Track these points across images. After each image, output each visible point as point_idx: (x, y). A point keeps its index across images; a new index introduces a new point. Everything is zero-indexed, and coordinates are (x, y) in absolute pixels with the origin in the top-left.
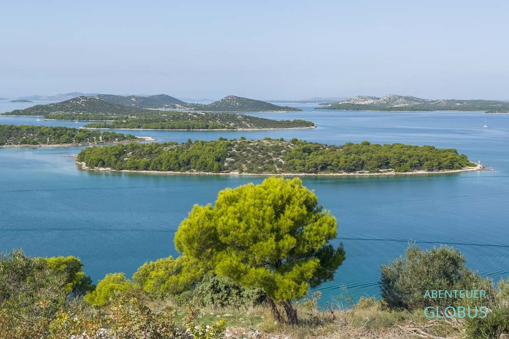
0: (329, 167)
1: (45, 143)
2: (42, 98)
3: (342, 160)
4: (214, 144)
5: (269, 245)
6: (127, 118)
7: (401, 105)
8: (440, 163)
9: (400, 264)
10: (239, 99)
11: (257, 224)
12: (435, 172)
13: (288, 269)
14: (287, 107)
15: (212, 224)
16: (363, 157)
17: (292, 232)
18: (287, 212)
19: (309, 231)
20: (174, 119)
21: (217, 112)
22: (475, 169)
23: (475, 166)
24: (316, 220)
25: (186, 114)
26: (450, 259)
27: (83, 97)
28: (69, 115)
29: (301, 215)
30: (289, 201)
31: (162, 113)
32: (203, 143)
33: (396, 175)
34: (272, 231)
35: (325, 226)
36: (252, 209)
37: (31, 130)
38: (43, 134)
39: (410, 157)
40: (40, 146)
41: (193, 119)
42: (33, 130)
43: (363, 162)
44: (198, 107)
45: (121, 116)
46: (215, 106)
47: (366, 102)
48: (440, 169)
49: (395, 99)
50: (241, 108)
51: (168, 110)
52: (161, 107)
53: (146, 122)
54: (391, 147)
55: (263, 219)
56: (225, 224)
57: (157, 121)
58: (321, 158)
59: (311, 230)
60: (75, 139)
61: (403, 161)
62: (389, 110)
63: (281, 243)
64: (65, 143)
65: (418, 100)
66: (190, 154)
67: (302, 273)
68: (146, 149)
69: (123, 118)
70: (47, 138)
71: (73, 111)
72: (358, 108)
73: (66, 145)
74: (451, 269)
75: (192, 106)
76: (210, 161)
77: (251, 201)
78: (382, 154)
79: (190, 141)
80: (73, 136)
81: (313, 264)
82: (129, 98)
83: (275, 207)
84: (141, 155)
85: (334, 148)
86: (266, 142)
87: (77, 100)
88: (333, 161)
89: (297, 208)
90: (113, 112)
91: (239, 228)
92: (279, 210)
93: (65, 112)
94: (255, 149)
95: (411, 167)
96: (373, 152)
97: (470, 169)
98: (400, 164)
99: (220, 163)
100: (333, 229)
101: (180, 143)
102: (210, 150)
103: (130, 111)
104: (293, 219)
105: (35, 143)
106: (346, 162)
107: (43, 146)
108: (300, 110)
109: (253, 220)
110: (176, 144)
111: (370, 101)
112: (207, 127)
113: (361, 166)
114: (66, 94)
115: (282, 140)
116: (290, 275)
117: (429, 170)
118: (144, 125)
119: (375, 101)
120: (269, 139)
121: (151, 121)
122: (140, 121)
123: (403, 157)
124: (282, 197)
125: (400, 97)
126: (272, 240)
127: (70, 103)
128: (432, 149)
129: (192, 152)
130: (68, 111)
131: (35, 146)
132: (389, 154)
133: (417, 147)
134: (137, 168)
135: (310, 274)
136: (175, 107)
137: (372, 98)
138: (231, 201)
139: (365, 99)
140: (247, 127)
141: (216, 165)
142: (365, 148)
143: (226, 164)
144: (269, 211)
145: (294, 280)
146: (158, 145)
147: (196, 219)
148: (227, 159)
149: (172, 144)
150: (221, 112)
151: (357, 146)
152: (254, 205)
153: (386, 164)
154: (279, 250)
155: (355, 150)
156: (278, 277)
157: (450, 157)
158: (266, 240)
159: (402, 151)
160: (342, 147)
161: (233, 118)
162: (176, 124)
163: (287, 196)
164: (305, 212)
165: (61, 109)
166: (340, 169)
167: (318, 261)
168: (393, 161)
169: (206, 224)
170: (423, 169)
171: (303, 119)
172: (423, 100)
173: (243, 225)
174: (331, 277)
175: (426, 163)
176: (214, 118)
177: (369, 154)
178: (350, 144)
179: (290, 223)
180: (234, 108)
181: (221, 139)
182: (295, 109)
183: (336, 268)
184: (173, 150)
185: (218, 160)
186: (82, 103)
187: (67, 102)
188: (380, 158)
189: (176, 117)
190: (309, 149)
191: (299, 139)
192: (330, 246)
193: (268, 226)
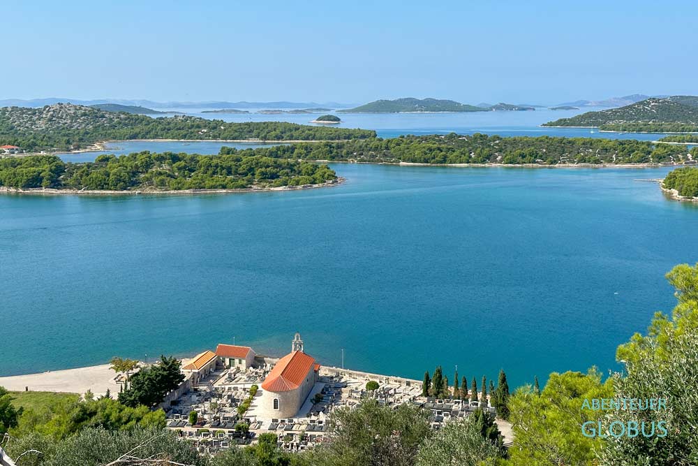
1: (610, 161)
2: (589, 104)
27: (654, 99)
28: (634, 125)
37: (589, 144)
38: (606, 149)
40: (604, 166)
42: (591, 144)
60: (653, 157)
64: (639, 162)
70: (612, 155)
71: (638, 119)
73: (641, 165)
80: (649, 153)
87: (645, 105)
93: (627, 120)
105: (597, 162)
107: (608, 165)
114: (623, 98)
127: (634, 108)
130: (631, 119)
131: (597, 166)
165: (622, 117)
186: (652, 109)
187: (631, 107)
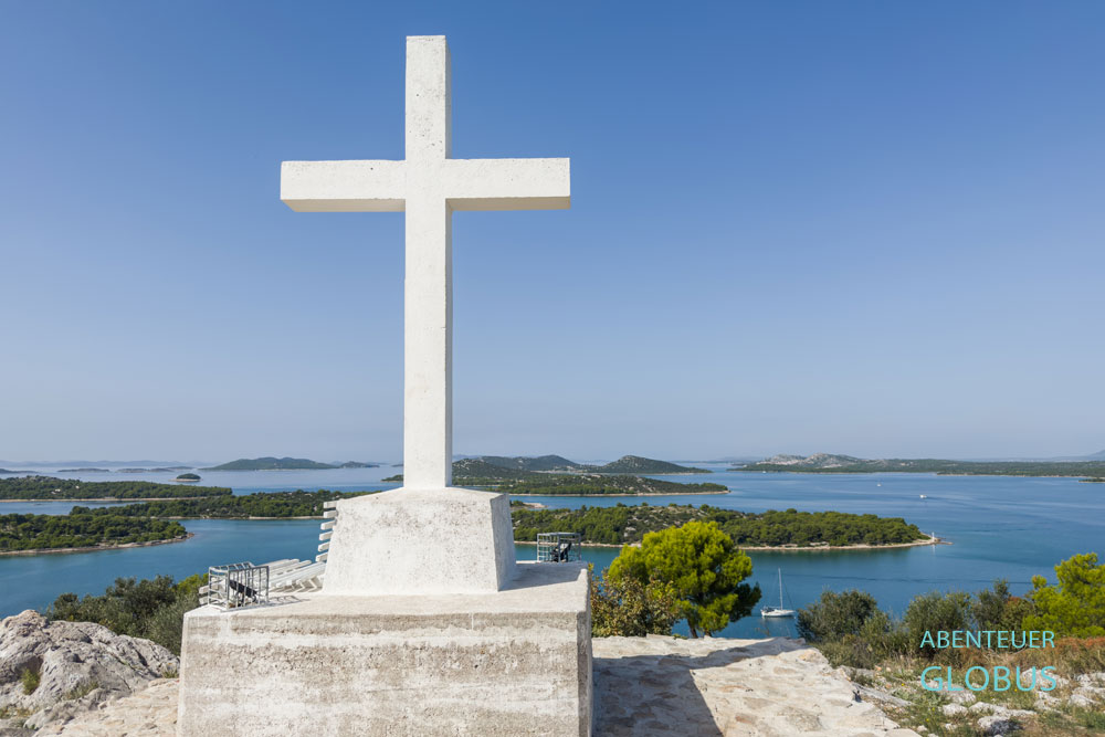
0: (748, 539)
3: (764, 530)
4: (611, 511)
5: (692, 578)
6: (514, 482)
7: (834, 466)
8: (884, 536)
9: (816, 608)
10: (638, 460)
11: (681, 561)
12: (879, 546)
13: (710, 602)
14: (694, 469)
15: (641, 560)
16: (790, 528)
17: (712, 568)
18: (707, 551)
19: (727, 567)
20: (565, 482)
21: (614, 474)
22: (928, 542)
23: (928, 538)
24: (732, 559)
25: (579, 477)
26: (861, 601)
29: (719, 553)
30: (707, 541)
31: (552, 476)
32: (599, 510)
33: (831, 550)
34: (694, 567)
35: (741, 563)
36: (675, 548)
39: (847, 528)
41: (586, 482)
43: (790, 533)
44: (592, 469)
45: (506, 480)
46: (611, 468)
47: (789, 463)
48: (885, 542)
49: (825, 458)
50: (641, 470)
51: (558, 472)
52: (551, 469)
53: (535, 486)
54: (824, 516)
55: (686, 556)
56: (652, 560)
57: (546, 485)
58: (738, 528)
59: (729, 567)
61: (839, 533)
62: (818, 471)
63: (702, 578)
65: (853, 460)
66: (586, 522)
67: (722, 606)
68: (535, 517)
69: (509, 482)
72: (780, 469)
74: (863, 610)
75: (585, 467)
76: (608, 531)
77: (673, 540)
78: (813, 524)
79: (584, 508)
81: (732, 598)
82: (516, 459)
83: (696, 546)
84: (530, 524)
85: (753, 517)
86: (671, 509)
88: (752, 532)
89: (715, 546)
90: (498, 476)
91: (664, 563)
92: (699, 549)
94: (659, 516)
95: (849, 540)
96: (801, 522)
97: (923, 542)
98: (835, 536)
99: (619, 534)
100: (749, 567)
101: (573, 509)
102: (607, 519)
103: (518, 474)
104: (712, 557)
106: (769, 533)
108: (710, 472)
109: (677, 557)
110: (569, 511)
111: (795, 462)
112: (603, 492)
113: (787, 538)
115: (690, 506)
116: (712, 607)
117: (872, 544)
118: (533, 490)
119: (800, 462)
120: (675, 506)
121: (540, 485)
122: (528, 485)
123: (839, 528)
124: (701, 538)
125: (830, 456)
126: (694, 574)
128: (873, 518)
129: (587, 519)
132: (821, 525)
133: (854, 516)
134: (526, 539)
135: (729, 607)
136: (566, 469)
137: (797, 458)
138: (656, 541)
139: (788, 459)
140: (649, 492)
141: (615, 535)
142: (791, 516)
143: (626, 535)
144: (691, 549)
145: (715, 611)
146: (548, 512)
147: (628, 555)
148: (627, 528)
149: (564, 511)
150: (618, 475)
151: (781, 515)
152: (677, 544)
153: (817, 536)
154: (701, 584)
155: (780, 520)
156: (701, 609)
157: (896, 527)
158: (689, 574)
159: (836, 520)
160: (762, 516)
161: (632, 481)
162: (568, 488)
163: (705, 536)
164: (722, 551)
166: (762, 542)
167: (736, 596)
168: (826, 533)
169: (636, 560)
170: (865, 543)
171: (713, 482)
172: (860, 460)
173: (668, 561)
174: (749, 613)
175: (867, 535)
176: (610, 481)
177: (797, 524)
178: (773, 512)
179: (709, 560)
180: (633, 470)
181: (620, 505)
182: (703, 471)
183: (754, 604)
184: (566, 518)
185: (617, 530)
188: (809, 528)
189: (568, 480)
190: (723, 518)
191: (710, 506)
192: (747, 585)
193: (690, 562)
